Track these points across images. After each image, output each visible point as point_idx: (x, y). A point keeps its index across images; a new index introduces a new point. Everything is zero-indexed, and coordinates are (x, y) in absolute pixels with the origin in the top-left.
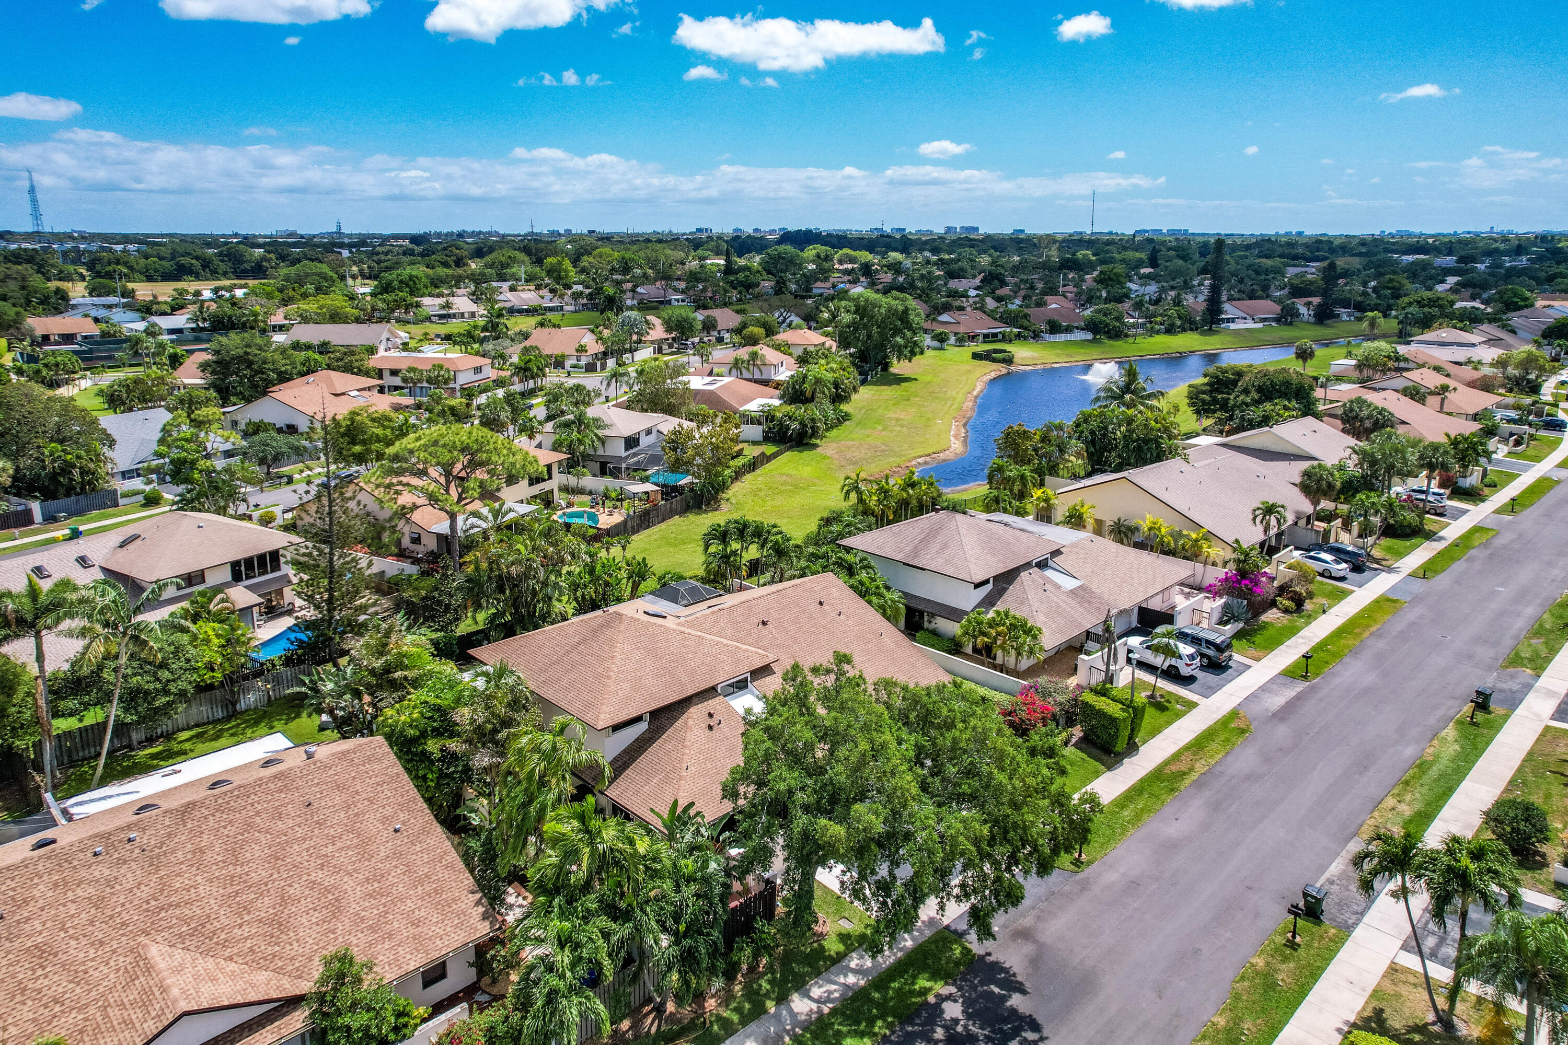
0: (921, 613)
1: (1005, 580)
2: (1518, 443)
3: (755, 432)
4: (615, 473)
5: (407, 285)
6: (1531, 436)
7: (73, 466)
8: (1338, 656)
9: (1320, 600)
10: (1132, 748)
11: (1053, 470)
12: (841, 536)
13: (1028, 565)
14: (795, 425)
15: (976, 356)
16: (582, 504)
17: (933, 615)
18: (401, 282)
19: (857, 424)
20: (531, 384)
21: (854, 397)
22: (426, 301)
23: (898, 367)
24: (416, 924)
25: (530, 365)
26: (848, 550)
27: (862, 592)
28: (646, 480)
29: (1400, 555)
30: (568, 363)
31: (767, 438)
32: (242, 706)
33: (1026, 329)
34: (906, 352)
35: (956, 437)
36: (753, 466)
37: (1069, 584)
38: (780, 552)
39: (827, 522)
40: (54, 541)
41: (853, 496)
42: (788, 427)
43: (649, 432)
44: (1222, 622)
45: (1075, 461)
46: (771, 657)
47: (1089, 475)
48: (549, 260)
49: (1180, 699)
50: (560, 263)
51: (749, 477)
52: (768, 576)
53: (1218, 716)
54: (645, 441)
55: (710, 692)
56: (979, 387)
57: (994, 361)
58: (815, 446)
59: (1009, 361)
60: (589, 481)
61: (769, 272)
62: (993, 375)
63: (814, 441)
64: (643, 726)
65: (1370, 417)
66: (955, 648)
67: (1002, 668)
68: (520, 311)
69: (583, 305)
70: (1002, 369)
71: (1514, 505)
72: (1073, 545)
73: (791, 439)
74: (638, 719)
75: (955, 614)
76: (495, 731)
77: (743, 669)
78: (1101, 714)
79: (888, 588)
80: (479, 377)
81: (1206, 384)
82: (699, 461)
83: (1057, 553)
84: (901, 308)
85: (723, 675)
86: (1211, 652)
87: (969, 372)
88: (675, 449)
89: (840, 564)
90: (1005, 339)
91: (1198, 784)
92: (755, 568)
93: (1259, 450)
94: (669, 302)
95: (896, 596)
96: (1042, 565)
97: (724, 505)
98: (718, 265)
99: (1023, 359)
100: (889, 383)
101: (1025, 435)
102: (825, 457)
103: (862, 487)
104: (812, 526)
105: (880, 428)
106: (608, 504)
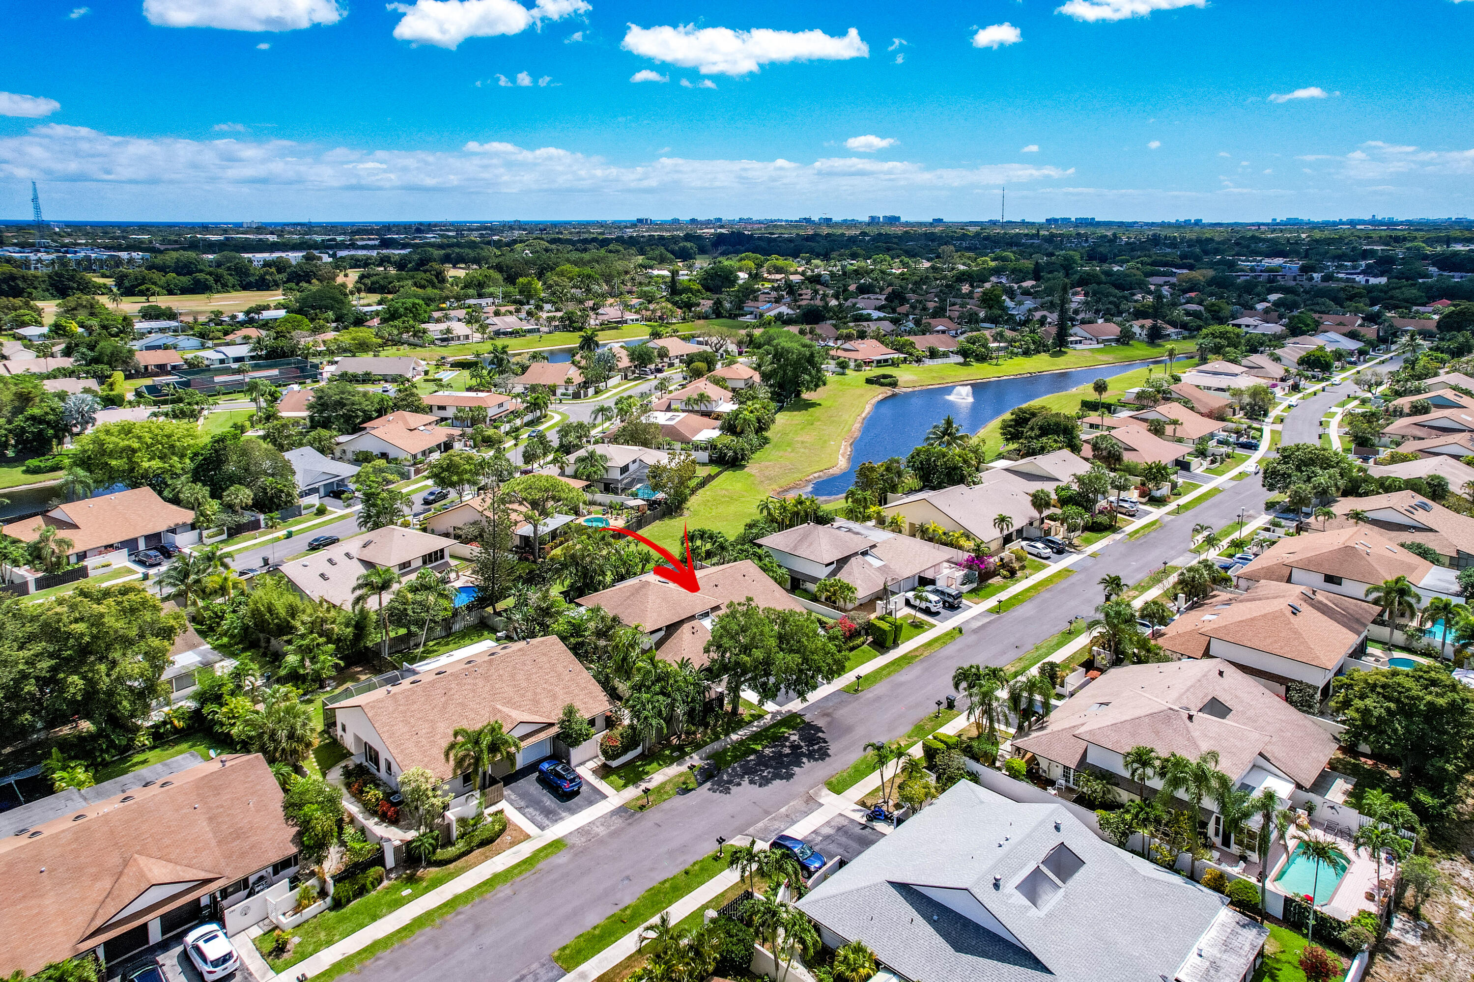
0: (799, 580)
1: (842, 562)
2: (1213, 462)
3: (704, 456)
4: (615, 492)
5: (411, 311)
6: (1228, 456)
7: (282, 491)
8: (1022, 602)
9: (1027, 571)
10: (895, 644)
11: (894, 489)
12: (757, 536)
13: (856, 554)
14: (730, 453)
15: (869, 381)
16: (597, 513)
17: (804, 581)
18: (406, 309)
19: (774, 447)
20: (538, 413)
21: (772, 426)
22: (431, 326)
23: (806, 395)
24: (585, 703)
25: (538, 401)
26: (760, 546)
27: (764, 569)
28: (635, 496)
29: (1089, 542)
30: (559, 392)
31: (712, 461)
32: (453, 630)
33: (911, 354)
34: (812, 386)
35: (843, 456)
36: (703, 484)
37: (877, 563)
38: (722, 548)
39: (750, 526)
40: (278, 539)
41: (765, 512)
42: (726, 454)
43: (634, 462)
44: (963, 584)
45: (910, 480)
46: (720, 602)
47: (921, 490)
48: (521, 280)
49: (928, 623)
50: (530, 283)
51: (700, 491)
52: (715, 560)
53: (944, 631)
54: (632, 468)
55: (692, 618)
56: (868, 408)
57: (882, 385)
58: (744, 467)
59: (894, 384)
60: (599, 497)
61: (708, 289)
62: (880, 397)
63: (743, 463)
64: (662, 633)
65: (1106, 448)
66: (815, 599)
67: (838, 609)
68: (505, 334)
69: (556, 327)
70: (888, 391)
71: (1179, 510)
72: (884, 542)
73: (727, 463)
74: (660, 629)
75: (814, 580)
76: (607, 631)
77: (707, 607)
78: (879, 629)
79: (780, 566)
80: (502, 409)
81: (1011, 420)
82: (670, 484)
83: (874, 546)
84: (808, 353)
85: (698, 610)
86: (950, 600)
87: (862, 395)
88: (654, 477)
89: (754, 554)
90: (894, 364)
91: (922, 661)
92: (709, 555)
93: (1027, 474)
94: (626, 322)
95: (784, 571)
96: (865, 553)
97: (685, 512)
98: (663, 277)
99: (905, 382)
100: (799, 409)
101: (873, 469)
102: (751, 475)
103: (770, 506)
104: (741, 530)
105: (789, 450)
106: (615, 512)
